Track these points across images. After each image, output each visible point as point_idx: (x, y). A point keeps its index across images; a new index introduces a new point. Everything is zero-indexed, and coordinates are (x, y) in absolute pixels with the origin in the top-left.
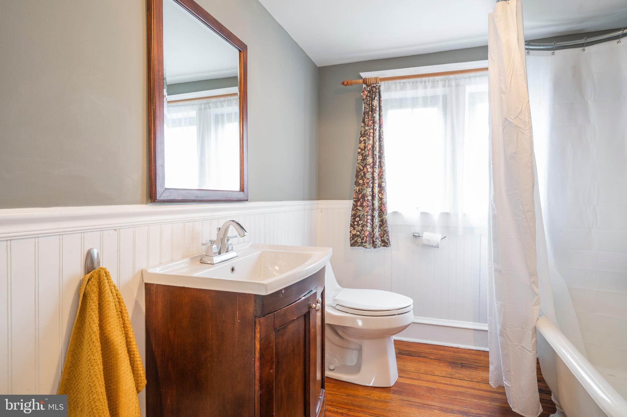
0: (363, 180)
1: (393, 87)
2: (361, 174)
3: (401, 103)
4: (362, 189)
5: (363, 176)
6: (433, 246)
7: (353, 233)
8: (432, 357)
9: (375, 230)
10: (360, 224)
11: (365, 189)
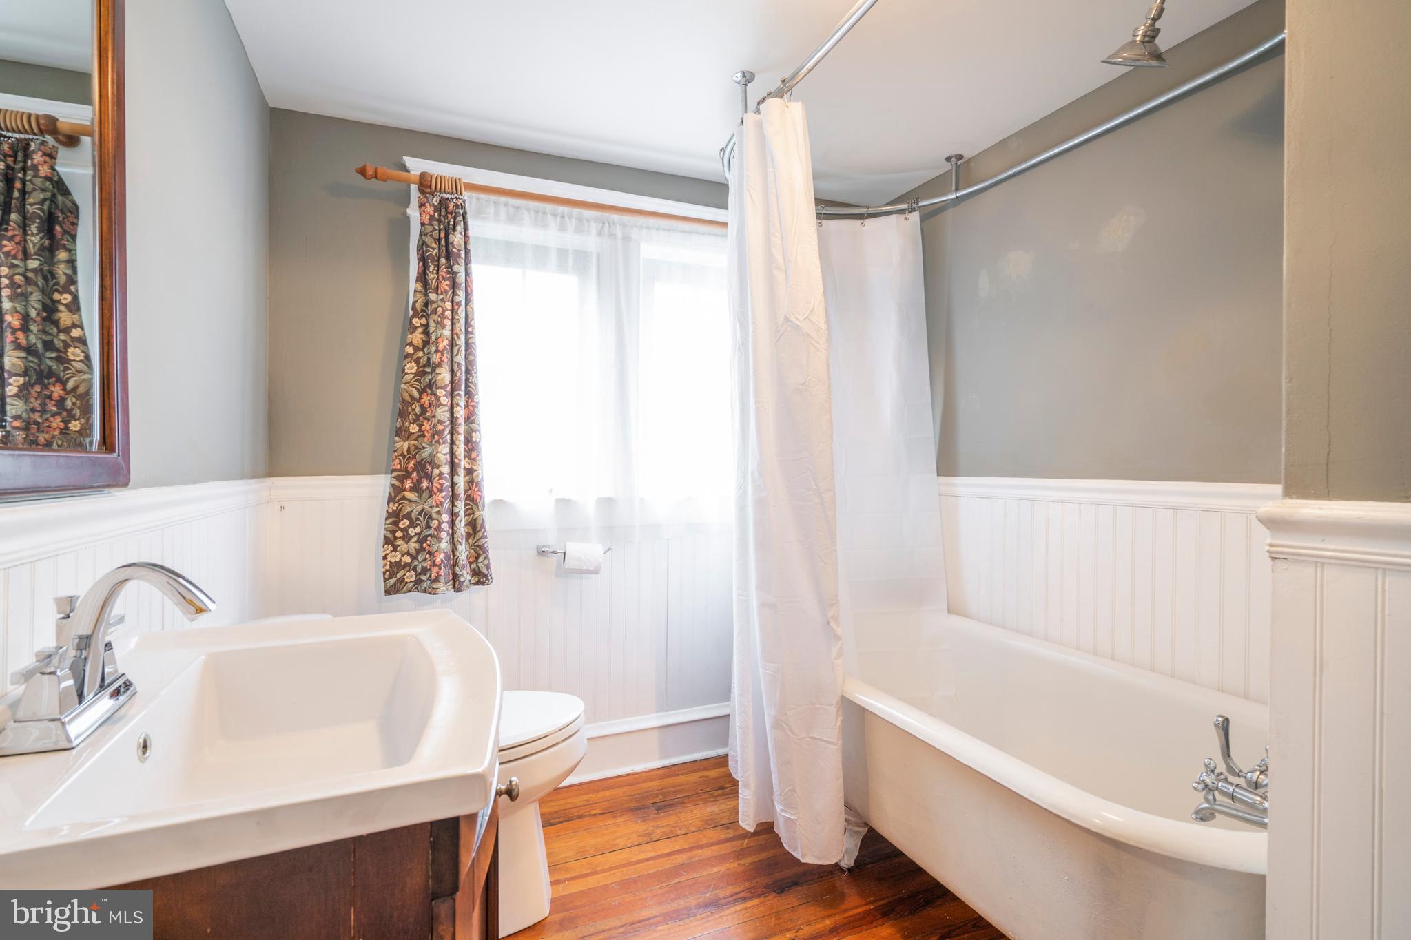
0: (420, 426)
1: (491, 210)
2: (414, 410)
3: (510, 253)
4: (416, 448)
5: (420, 415)
6: (590, 570)
7: (393, 561)
8: (594, 812)
9: (459, 547)
10: (412, 537)
11: (424, 448)
